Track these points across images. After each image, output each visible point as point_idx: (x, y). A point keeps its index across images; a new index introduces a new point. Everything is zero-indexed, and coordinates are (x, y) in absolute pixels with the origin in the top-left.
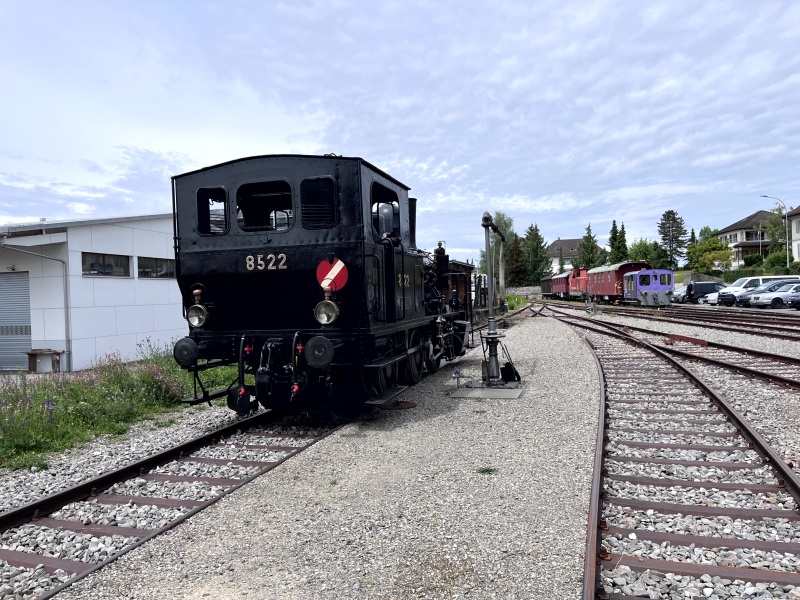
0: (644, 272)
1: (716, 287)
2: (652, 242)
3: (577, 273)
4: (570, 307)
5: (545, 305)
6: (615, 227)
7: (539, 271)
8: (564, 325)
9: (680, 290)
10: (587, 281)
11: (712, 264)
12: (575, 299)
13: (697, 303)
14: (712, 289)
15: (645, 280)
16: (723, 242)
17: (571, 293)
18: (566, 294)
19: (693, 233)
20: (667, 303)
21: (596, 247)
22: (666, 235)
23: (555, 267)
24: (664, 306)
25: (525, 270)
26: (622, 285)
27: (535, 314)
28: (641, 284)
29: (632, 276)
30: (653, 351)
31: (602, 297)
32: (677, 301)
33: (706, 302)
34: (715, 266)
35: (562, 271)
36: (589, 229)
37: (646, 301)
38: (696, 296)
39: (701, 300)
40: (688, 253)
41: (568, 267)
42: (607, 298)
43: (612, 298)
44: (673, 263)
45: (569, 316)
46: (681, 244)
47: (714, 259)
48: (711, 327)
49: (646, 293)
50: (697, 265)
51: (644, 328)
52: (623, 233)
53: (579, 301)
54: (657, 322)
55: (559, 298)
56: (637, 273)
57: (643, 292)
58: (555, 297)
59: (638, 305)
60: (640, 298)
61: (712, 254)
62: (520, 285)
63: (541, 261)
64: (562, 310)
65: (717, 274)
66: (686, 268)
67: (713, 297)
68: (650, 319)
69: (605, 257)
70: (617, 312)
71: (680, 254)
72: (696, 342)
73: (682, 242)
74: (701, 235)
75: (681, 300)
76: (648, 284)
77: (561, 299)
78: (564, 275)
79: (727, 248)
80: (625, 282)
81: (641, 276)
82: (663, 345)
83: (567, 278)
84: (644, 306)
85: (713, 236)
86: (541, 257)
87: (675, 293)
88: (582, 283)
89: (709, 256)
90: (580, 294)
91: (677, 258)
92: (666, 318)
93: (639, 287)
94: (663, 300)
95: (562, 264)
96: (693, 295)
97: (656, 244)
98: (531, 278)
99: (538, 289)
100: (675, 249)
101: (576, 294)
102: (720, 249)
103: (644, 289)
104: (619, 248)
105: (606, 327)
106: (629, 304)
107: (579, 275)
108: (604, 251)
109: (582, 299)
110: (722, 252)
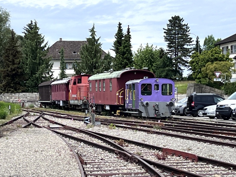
0: (146, 80)
1: (215, 99)
2: (158, 48)
3: (78, 79)
4: (68, 118)
5: (42, 114)
6: (120, 30)
7: (37, 75)
8: (57, 137)
9: (181, 101)
10: (88, 89)
11: (214, 75)
12: (74, 108)
13: (197, 115)
14: (212, 101)
15: (146, 90)
16: (225, 53)
17: (72, 102)
18: (66, 102)
19: (197, 42)
20: (168, 115)
21: (100, 51)
22: (172, 43)
23: (56, 71)
24: (165, 118)
25: (22, 74)
26: (123, 94)
27: (29, 125)
28: (143, 93)
29: (134, 84)
30: (144, 166)
31: (103, 106)
32: (178, 113)
33: (205, 114)
34: (216, 77)
35: (63, 75)
36: (93, 31)
37: (147, 112)
38: (196, 109)
39: (201, 113)
40: (192, 62)
41: (70, 71)
42: (108, 108)
43: (114, 108)
44: (178, 72)
45: (65, 127)
46: (186, 52)
47: (216, 70)
48: (205, 141)
49: (147, 104)
50: (199, 75)
51: (140, 141)
52: (128, 37)
53: (80, 110)
54: (154, 135)
55: (58, 107)
56: (138, 81)
57: (145, 103)
58: (54, 105)
59: (139, 116)
60: (141, 109)
61: (214, 65)
62: (16, 90)
63: (39, 64)
64: (59, 121)
65: (218, 85)
66: (190, 78)
67: (211, 109)
68: (148, 132)
69: (109, 63)
70: (116, 124)
71: (184, 63)
72: (187, 156)
73: (187, 50)
74: (205, 44)
75: (182, 112)
76: (150, 94)
77: (60, 108)
78: (65, 81)
79: (228, 59)
80: (127, 90)
81: (143, 85)
82: (154, 160)
83: (67, 84)
84: (145, 118)
85: (216, 45)
86: (40, 59)
87: (176, 105)
88: (83, 90)
89: (211, 66)
90: (80, 103)
91: (182, 68)
92: (164, 131)
93: (141, 96)
94: (164, 111)
95: (63, 68)
96: (193, 107)
97: (162, 51)
98: (29, 83)
99: (35, 95)
100: (180, 58)
101: (76, 102)
102: (222, 60)
103: (145, 99)
104: (124, 53)
105: (102, 139)
106: (129, 115)
107: (80, 81)
108: (108, 56)
109: (82, 108)
110: (223, 63)
